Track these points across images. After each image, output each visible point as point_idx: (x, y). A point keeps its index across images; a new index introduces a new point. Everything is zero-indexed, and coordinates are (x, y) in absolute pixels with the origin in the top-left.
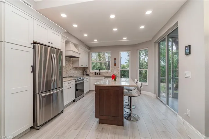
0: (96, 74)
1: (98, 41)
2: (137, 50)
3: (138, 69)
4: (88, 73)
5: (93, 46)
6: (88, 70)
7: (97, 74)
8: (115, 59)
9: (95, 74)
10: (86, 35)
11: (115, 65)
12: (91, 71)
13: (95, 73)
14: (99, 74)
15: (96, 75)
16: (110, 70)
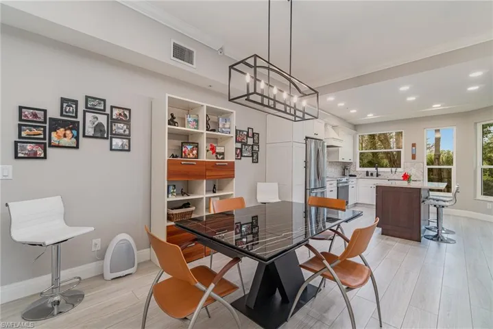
0: (370, 174)
1: (374, 115)
2: (476, 123)
3: (478, 165)
4: (352, 173)
5: (361, 123)
6: (352, 168)
7: (372, 174)
8: (414, 145)
9: (367, 175)
10: (353, 111)
11: (414, 157)
12: (358, 169)
13: (367, 172)
14: (375, 174)
15: (370, 177)
16: (400, 167)
